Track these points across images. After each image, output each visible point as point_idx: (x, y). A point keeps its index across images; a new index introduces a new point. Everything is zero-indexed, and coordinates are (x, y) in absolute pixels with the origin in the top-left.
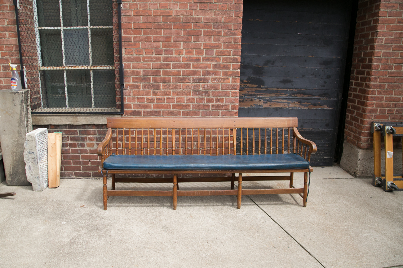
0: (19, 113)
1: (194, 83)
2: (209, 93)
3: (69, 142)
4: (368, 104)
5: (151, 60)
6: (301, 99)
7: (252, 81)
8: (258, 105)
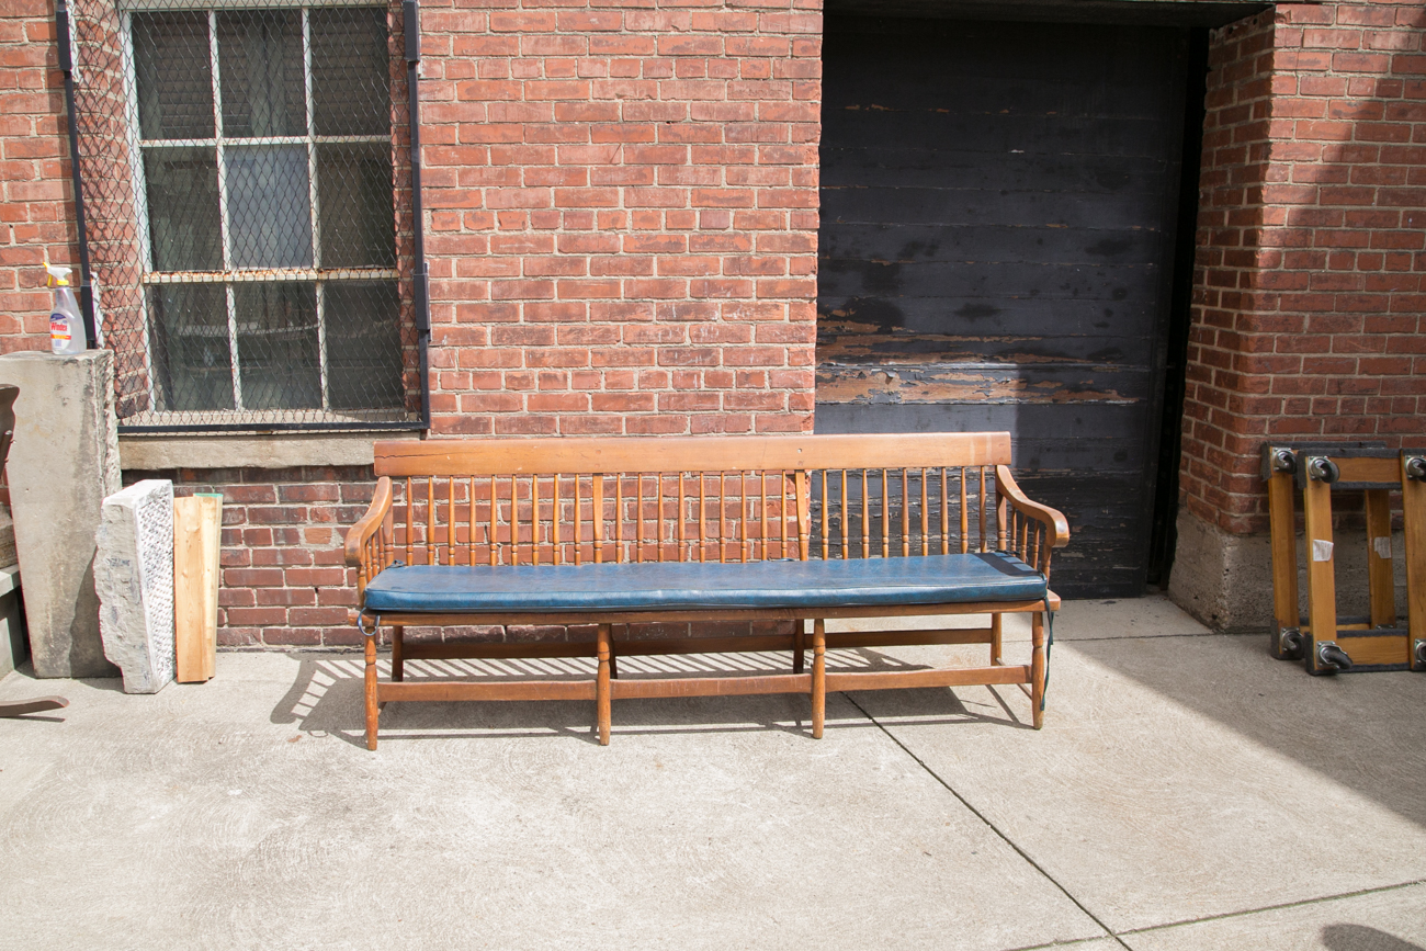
0: (78, 429)
1: (663, 323)
2: (714, 354)
3: (246, 526)
4: (1247, 384)
5: (519, 246)
6: (1031, 369)
7: (861, 312)
8: (885, 391)
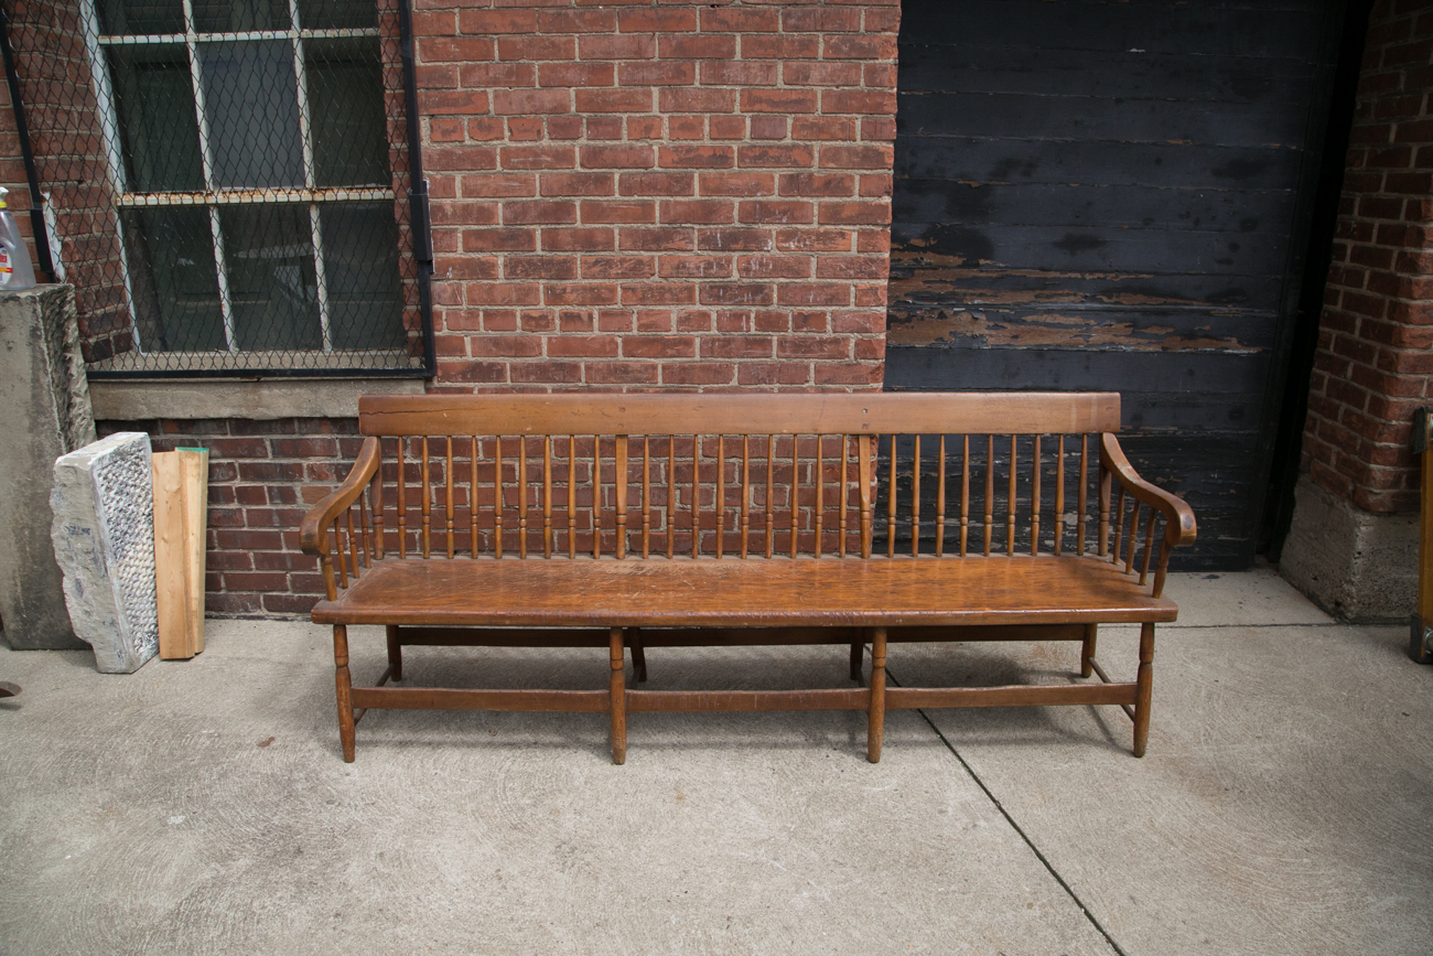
0: (28, 377)
1: (705, 253)
2: (766, 291)
3: (238, 483)
4: (1406, 337)
5: (534, 160)
6: (1138, 311)
7: (944, 242)
8: (968, 334)
